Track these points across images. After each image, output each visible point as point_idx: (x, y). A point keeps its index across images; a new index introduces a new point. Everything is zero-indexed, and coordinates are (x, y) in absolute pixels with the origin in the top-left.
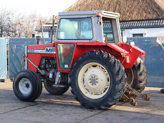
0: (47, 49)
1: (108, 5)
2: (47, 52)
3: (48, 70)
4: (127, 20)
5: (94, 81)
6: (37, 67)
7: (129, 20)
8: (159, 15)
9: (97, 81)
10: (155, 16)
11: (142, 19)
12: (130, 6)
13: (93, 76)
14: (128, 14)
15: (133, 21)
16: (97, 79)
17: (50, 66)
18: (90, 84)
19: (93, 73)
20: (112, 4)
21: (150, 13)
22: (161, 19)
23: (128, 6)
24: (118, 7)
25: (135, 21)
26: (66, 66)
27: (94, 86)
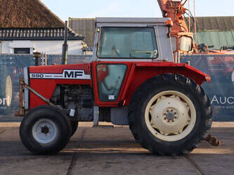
0: (66, 73)
2: (67, 77)
3: (66, 104)
4: (3, 26)
5: (170, 116)
6: (48, 100)
7: (7, 27)
8: (50, 23)
9: (176, 115)
10: (44, 24)
11: (26, 27)
12: (3, 7)
13: (170, 110)
15: (13, 29)
16: (175, 113)
17: (70, 98)
18: (165, 122)
19: (170, 106)
21: (36, 19)
22: (53, 29)
26: (111, 97)
27: (171, 124)
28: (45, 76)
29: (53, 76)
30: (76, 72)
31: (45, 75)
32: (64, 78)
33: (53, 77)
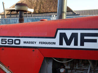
0: (63, 35)
1: (36, 4)
2: (65, 45)
4: (48, 12)
7: (50, 12)
12: (49, 5)
14: (48, 9)
20: (38, 3)
23: (48, 5)
24: (42, 5)
25: (53, 12)
28: (23, 42)
29: (37, 43)
30: (83, 35)
31: (22, 40)
32: (57, 45)
33: (37, 45)
